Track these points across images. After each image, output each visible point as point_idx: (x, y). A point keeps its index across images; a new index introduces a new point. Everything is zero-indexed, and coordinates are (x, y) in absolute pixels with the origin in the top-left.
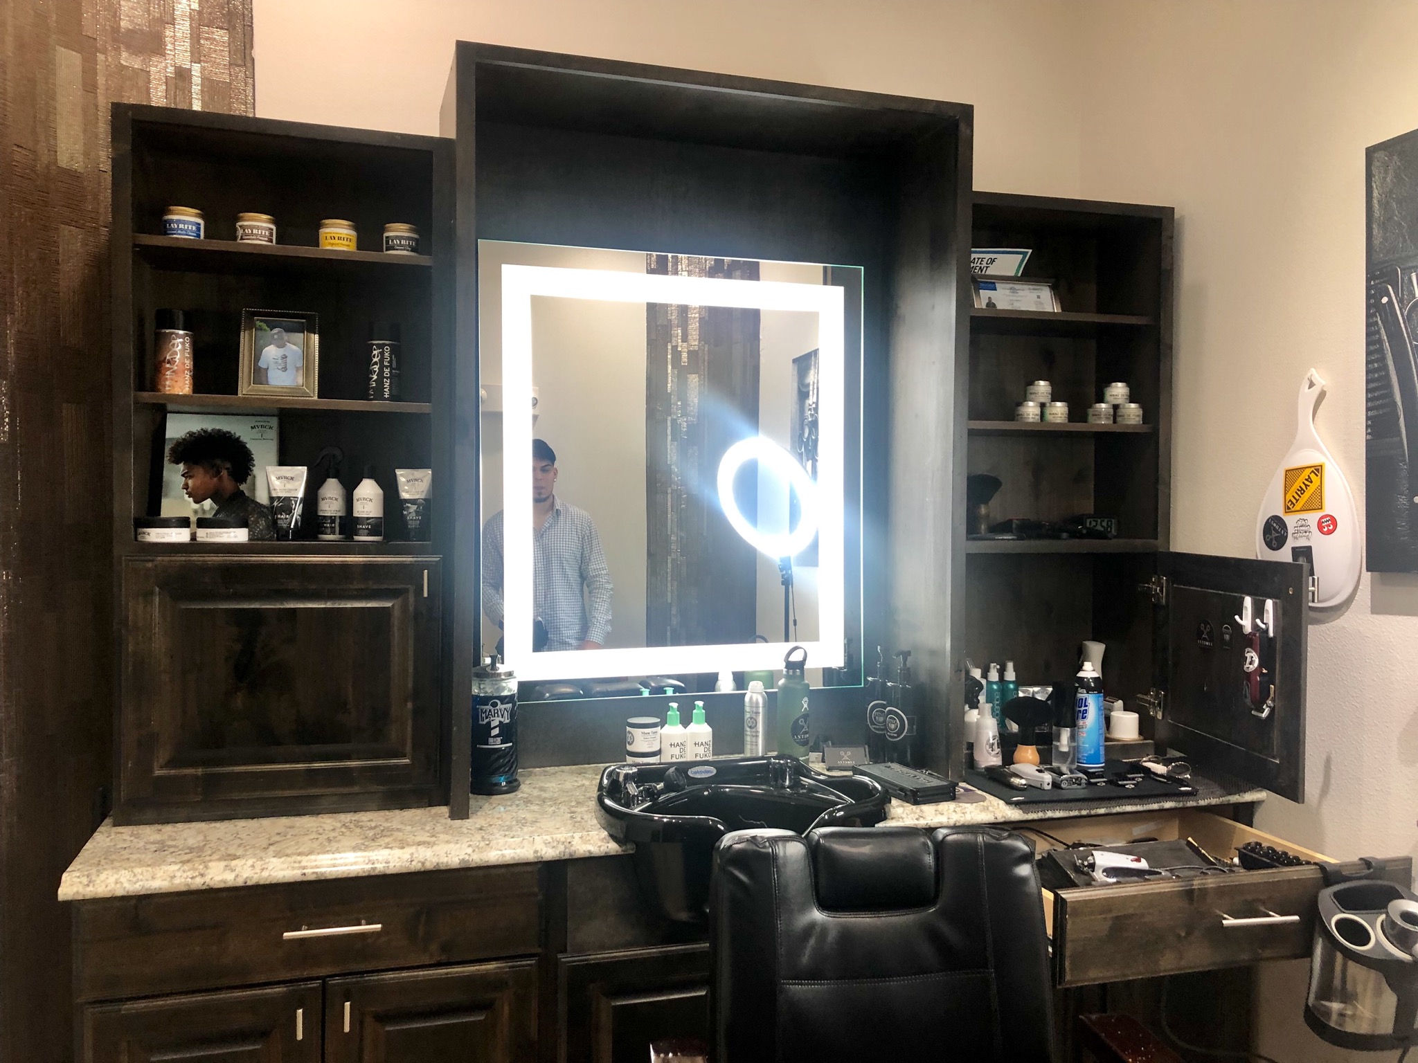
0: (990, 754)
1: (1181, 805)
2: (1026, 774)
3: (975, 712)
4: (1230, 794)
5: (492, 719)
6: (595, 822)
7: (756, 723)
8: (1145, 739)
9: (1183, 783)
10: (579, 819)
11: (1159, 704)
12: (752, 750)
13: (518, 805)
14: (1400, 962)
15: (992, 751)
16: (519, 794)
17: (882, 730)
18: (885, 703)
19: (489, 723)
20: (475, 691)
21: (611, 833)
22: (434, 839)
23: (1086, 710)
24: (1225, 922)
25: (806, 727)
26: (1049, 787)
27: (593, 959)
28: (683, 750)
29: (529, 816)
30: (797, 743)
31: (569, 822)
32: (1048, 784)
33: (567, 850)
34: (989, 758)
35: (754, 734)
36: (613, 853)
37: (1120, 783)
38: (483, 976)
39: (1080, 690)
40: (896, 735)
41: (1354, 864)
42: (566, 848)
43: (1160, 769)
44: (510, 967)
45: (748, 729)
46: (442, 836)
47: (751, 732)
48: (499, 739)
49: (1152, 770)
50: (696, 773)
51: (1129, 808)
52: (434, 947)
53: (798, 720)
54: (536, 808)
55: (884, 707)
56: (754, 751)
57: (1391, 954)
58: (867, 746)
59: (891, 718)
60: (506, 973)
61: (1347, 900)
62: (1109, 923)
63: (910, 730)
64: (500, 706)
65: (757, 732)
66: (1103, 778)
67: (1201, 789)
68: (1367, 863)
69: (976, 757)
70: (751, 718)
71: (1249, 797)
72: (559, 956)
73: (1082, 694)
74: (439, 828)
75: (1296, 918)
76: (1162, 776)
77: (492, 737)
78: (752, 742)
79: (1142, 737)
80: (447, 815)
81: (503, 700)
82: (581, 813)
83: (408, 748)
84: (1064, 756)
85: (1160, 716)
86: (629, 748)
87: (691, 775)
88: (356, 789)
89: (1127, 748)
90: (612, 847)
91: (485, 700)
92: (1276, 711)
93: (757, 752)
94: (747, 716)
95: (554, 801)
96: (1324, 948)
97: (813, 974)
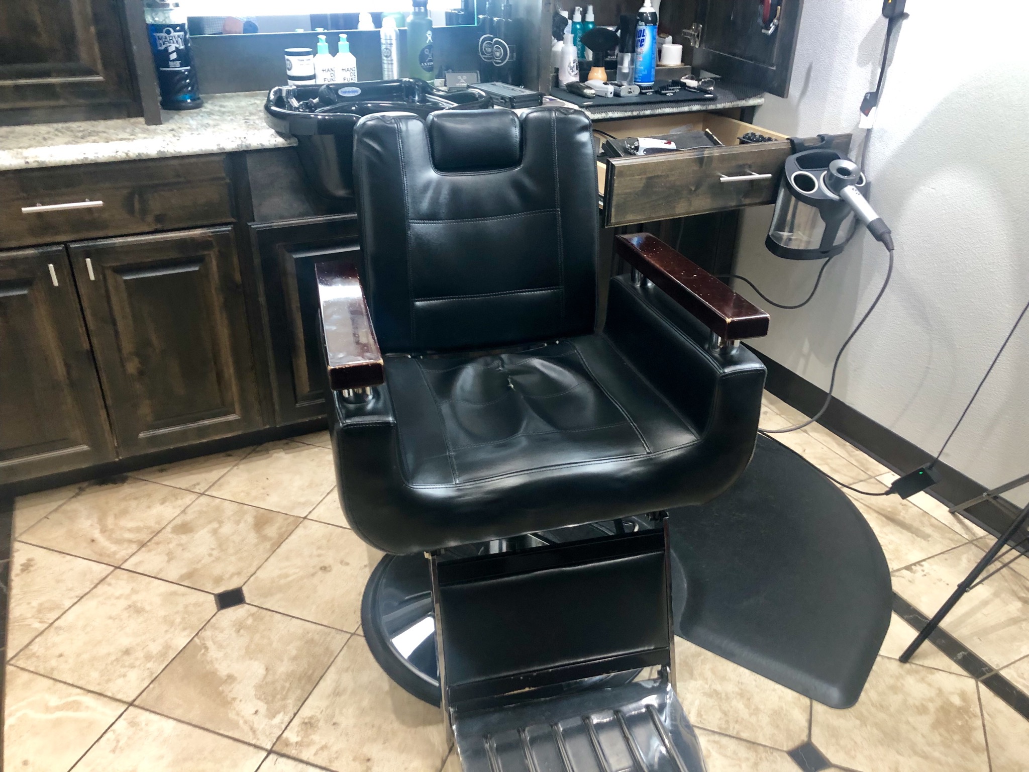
0: (570, 74)
1: (704, 108)
2: (596, 87)
3: (561, 43)
4: (740, 100)
5: (169, 44)
6: (265, 124)
7: (391, 52)
8: (685, 65)
9: (707, 92)
10: (252, 123)
11: (698, 36)
12: (389, 75)
13: (202, 116)
14: (832, 201)
15: (572, 72)
16: (203, 109)
17: (491, 59)
18: (492, 36)
19: (166, 49)
20: (149, 20)
21: (277, 130)
22: (132, 137)
23: (644, 39)
24: (721, 179)
25: (430, 56)
26: (612, 96)
27: (275, 226)
28: (333, 75)
29: (211, 122)
30: (424, 68)
31: (244, 125)
32: (611, 93)
33: (244, 143)
34: (570, 77)
35: (390, 62)
36: (280, 146)
37: (663, 92)
38: (193, 240)
39: (640, 23)
40: (500, 61)
41: (813, 139)
42: (242, 142)
43: (693, 83)
44: (212, 232)
45: (385, 58)
46: (140, 135)
47: (387, 60)
48: (178, 63)
49: (687, 84)
50: (345, 92)
51: (668, 110)
52: (150, 218)
53: (423, 50)
54: (217, 117)
55: (491, 39)
56: (391, 76)
57: (827, 196)
58: (478, 72)
59: (497, 47)
60: (210, 236)
61: (804, 163)
62: (644, 181)
63: (511, 57)
64: (173, 33)
65: (392, 60)
66: (651, 89)
67: (719, 97)
68: (822, 138)
69: (560, 78)
70: (387, 49)
71: (752, 102)
72: (249, 224)
73: (642, 26)
74: (137, 130)
75: (770, 175)
76: (694, 88)
77: (171, 61)
78: (388, 69)
79: (683, 64)
80: (144, 122)
81: (174, 27)
82: (254, 120)
83: (100, 66)
84: (625, 76)
85: (697, 46)
86: (289, 73)
87: (340, 94)
88: (61, 102)
89: (671, 71)
90: (279, 141)
91: (158, 28)
92: (779, 29)
93: (393, 77)
94: (383, 47)
95: (232, 113)
96: (785, 195)
97: (431, 217)
